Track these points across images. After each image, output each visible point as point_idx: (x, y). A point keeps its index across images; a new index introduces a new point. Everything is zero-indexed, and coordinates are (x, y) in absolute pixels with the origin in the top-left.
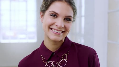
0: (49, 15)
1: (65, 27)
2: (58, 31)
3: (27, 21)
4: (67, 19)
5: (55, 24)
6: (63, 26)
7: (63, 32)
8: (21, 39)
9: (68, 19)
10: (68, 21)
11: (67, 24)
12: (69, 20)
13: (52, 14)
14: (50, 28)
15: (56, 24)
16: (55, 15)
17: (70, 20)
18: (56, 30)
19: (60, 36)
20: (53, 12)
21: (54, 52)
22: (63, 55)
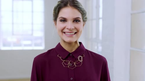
1: (76, 28)
2: (70, 33)
6: (74, 28)
7: (76, 33)
11: (77, 25)
14: (63, 32)
15: (67, 27)
16: (64, 20)
19: (73, 38)
20: (62, 17)
21: (70, 52)
22: (79, 57)
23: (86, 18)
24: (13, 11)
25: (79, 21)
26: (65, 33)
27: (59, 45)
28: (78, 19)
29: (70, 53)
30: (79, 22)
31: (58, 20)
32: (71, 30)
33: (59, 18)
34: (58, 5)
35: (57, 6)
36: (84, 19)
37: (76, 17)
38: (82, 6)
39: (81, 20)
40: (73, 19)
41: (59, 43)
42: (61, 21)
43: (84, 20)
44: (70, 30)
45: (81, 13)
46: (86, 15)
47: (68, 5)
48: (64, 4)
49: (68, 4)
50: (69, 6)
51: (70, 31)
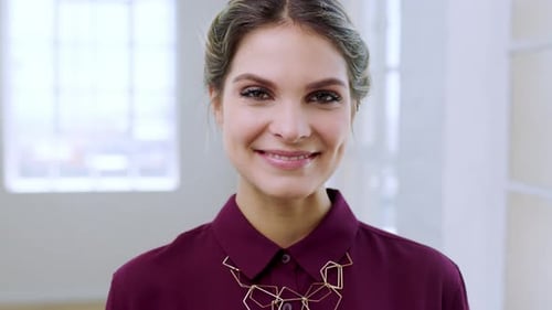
0: (238, 93)
1: (316, 134)
3: (131, 91)
4: (321, 95)
5: (269, 132)
6: (308, 133)
7: (314, 155)
8: (106, 174)
9: (323, 95)
10: (326, 102)
11: (323, 119)
12: (329, 98)
13: (246, 90)
14: (254, 151)
15: (273, 129)
16: (261, 91)
17: (334, 99)
18: (281, 154)
20: (249, 77)
21: (284, 247)
22: (326, 267)
23: (365, 82)
24: (56, 43)
25: (336, 97)
26: (262, 152)
27: (231, 210)
28: (332, 87)
29: (281, 252)
30: (336, 104)
31: (230, 85)
32: (295, 145)
33: (238, 79)
34: (234, 13)
35: (228, 20)
36: (359, 84)
37: (319, 75)
38: (349, 21)
39: (345, 92)
40: (308, 87)
41: (233, 199)
42: (246, 95)
43: (357, 88)
44: (290, 142)
45: (346, 57)
46: (365, 67)
47: (285, 14)
48: (266, 8)
49: (282, 8)
50: (290, 21)
51: (288, 149)
